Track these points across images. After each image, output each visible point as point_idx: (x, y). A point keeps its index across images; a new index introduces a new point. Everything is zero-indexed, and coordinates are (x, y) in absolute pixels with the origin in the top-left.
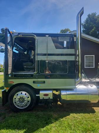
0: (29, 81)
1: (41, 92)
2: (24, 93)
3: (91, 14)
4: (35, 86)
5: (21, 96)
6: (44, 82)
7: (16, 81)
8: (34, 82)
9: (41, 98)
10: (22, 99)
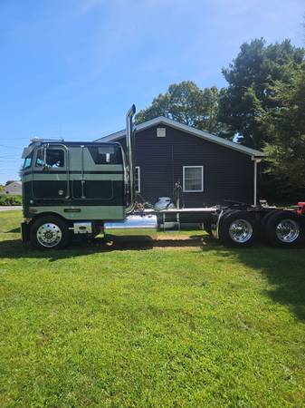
0: (59, 210)
1: (75, 225)
2: (52, 225)
3: (249, 43)
4: (67, 216)
5: (48, 229)
6: (79, 211)
7: (40, 210)
8: (65, 211)
9: (76, 232)
10: (48, 234)
